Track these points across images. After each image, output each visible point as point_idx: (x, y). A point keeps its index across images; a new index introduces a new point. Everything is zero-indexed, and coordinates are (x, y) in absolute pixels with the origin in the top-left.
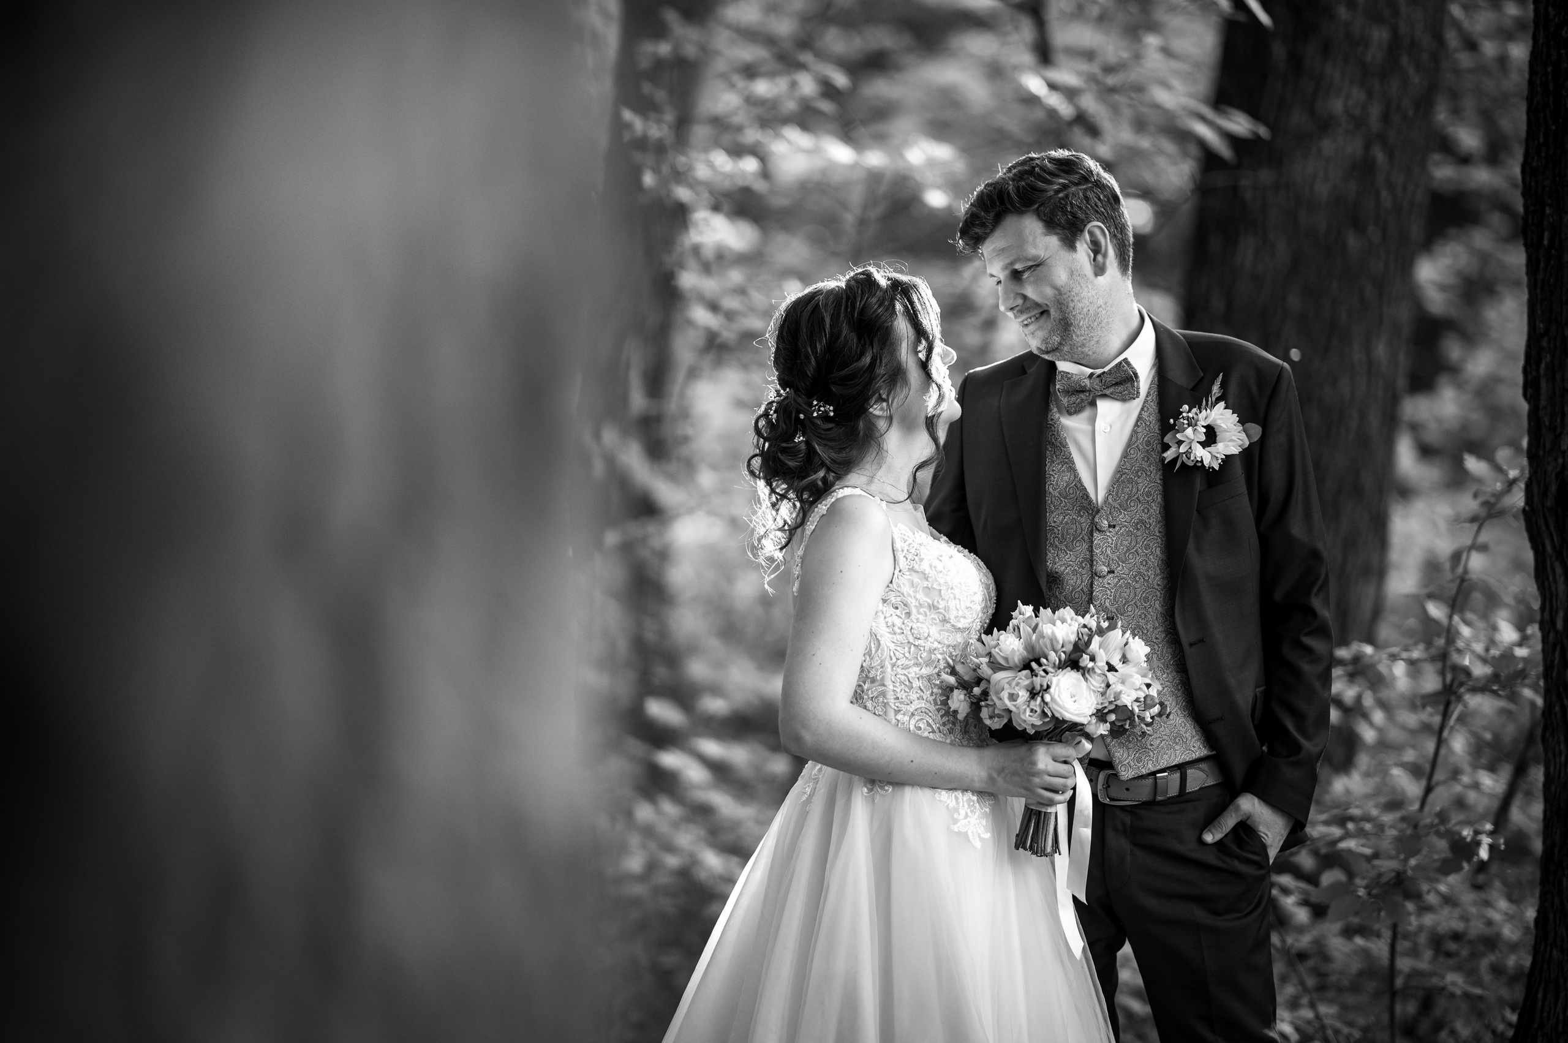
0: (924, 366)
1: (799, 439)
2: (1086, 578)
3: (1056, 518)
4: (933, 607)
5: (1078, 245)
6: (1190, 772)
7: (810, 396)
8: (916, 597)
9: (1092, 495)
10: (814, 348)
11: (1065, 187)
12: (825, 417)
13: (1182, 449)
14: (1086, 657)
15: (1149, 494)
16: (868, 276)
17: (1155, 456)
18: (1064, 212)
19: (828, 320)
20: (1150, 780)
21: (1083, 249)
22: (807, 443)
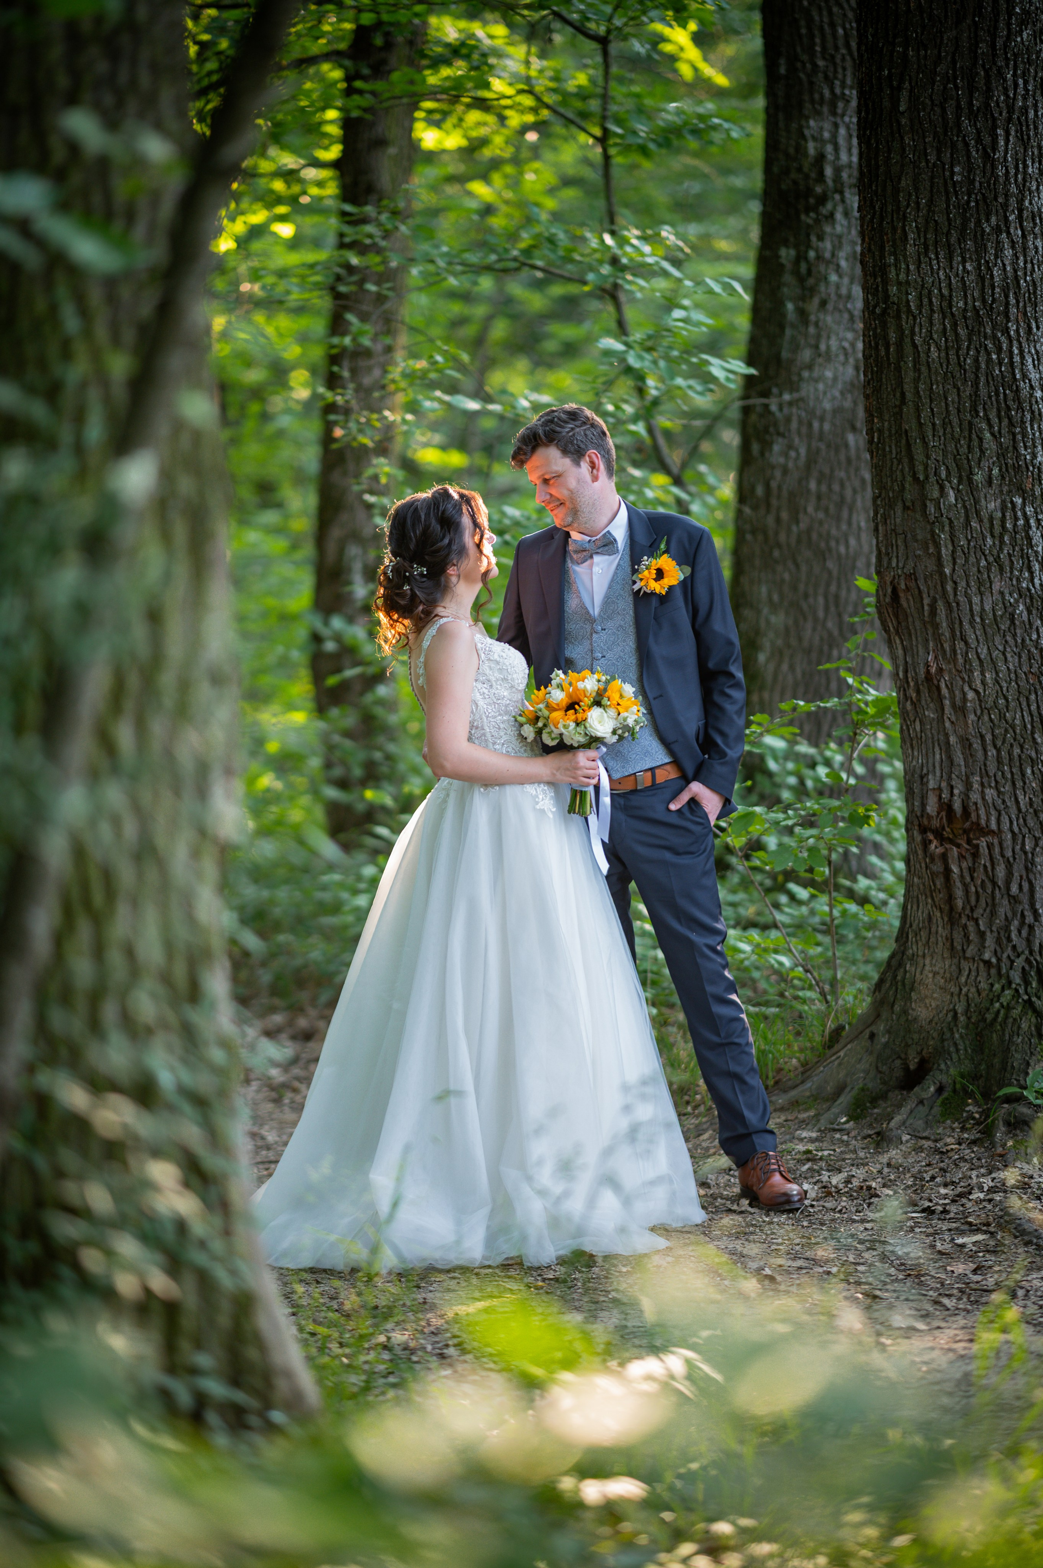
0: (479, 546)
1: (406, 587)
2: (589, 661)
3: (571, 626)
4: (505, 680)
5: (582, 464)
6: (657, 771)
7: (412, 561)
8: (494, 676)
9: (591, 612)
10: (415, 533)
11: (572, 429)
12: (421, 575)
13: (643, 583)
14: (605, 699)
15: (624, 610)
16: (446, 492)
17: (628, 588)
18: (572, 444)
19: (423, 517)
20: (633, 777)
21: (585, 466)
22: (411, 590)
